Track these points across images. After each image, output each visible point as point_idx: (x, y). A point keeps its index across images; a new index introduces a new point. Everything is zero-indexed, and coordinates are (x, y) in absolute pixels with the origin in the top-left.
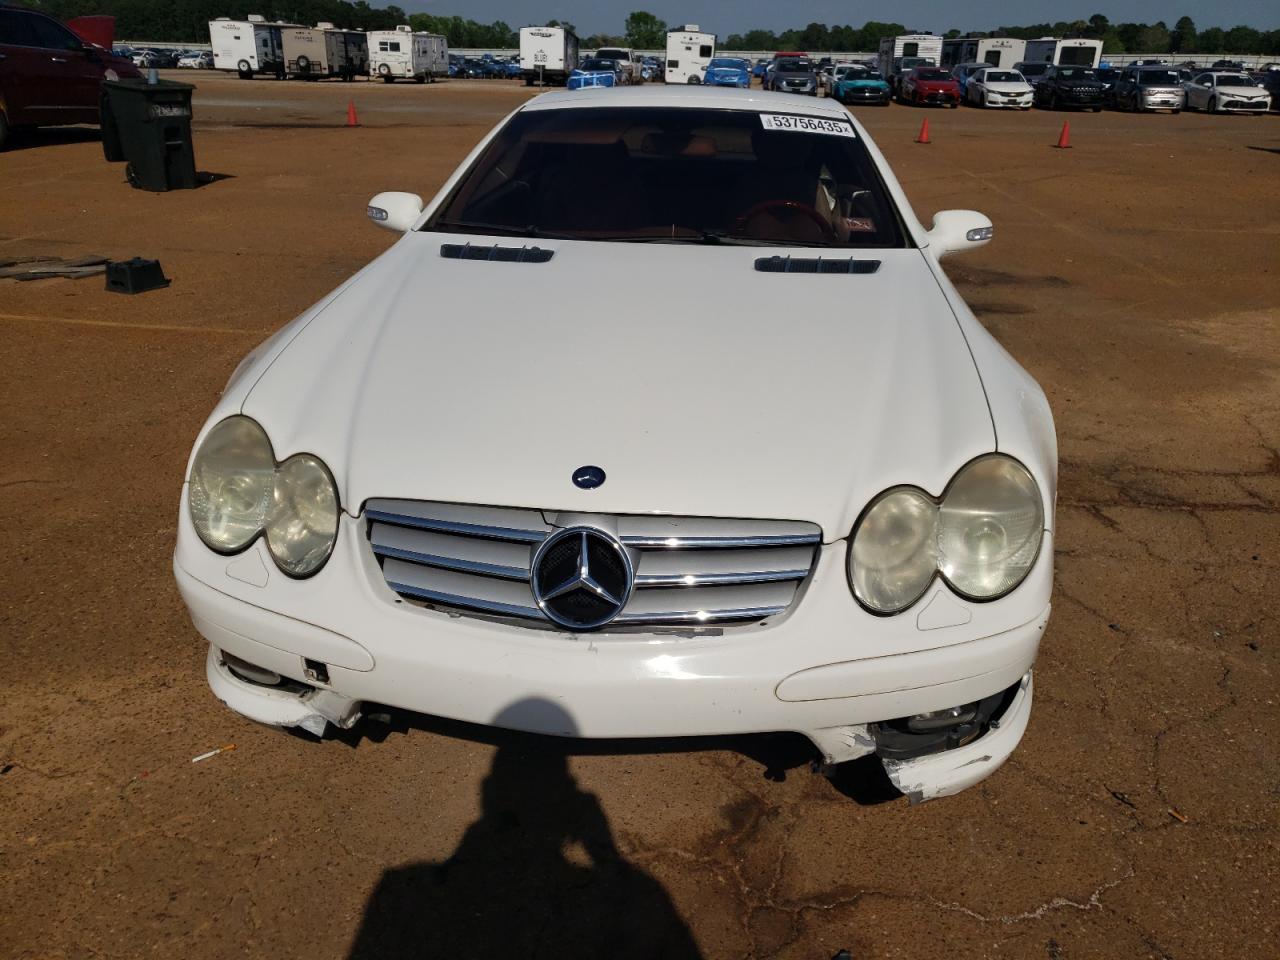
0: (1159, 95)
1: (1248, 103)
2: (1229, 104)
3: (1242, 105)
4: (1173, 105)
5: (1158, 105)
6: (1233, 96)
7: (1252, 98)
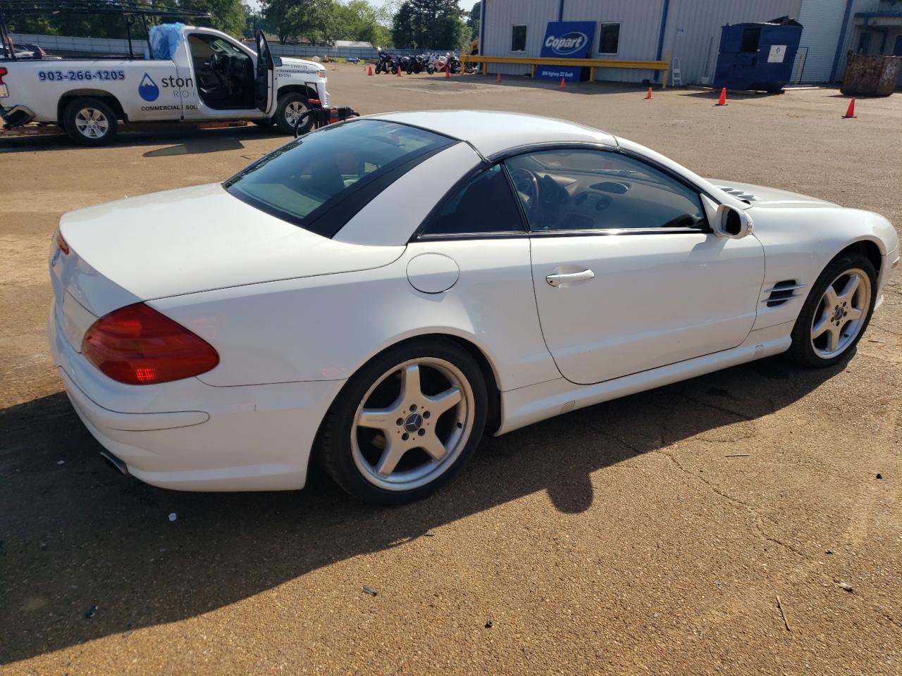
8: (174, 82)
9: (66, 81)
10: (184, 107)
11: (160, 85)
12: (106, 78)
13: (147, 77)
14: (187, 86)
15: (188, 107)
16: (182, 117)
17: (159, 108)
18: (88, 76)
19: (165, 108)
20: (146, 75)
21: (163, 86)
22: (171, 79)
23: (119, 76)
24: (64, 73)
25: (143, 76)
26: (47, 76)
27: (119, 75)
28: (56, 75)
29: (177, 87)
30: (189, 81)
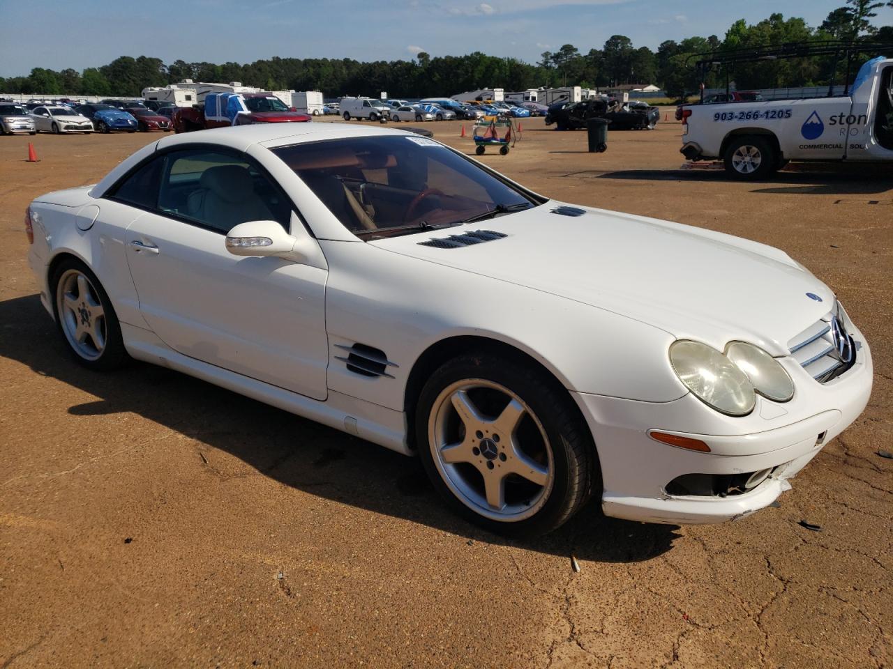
0: (16, 123)
1: (80, 127)
2: (67, 127)
3: (76, 128)
4: (30, 129)
5: (18, 129)
6: (68, 122)
7: (80, 123)
8: (844, 120)
9: (735, 120)
10: (848, 147)
11: (826, 122)
12: (772, 117)
13: (814, 115)
14: (859, 123)
15: (852, 146)
16: (844, 157)
17: (819, 146)
18: (756, 115)
19: (826, 146)
20: (815, 112)
21: (830, 124)
22: (842, 116)
23: (785, 115)
24: (736, 114)
25: (811, 113)
26: (721, 116)
27: (787, 113)
28: (728, 116)
29: (846, 125)
30: (863, 118)
